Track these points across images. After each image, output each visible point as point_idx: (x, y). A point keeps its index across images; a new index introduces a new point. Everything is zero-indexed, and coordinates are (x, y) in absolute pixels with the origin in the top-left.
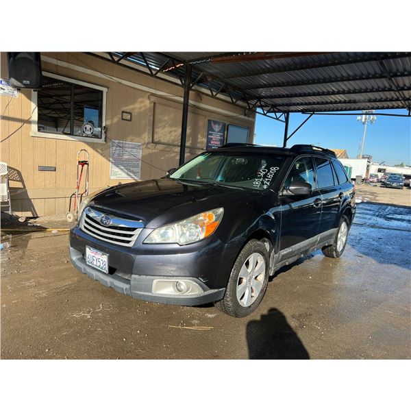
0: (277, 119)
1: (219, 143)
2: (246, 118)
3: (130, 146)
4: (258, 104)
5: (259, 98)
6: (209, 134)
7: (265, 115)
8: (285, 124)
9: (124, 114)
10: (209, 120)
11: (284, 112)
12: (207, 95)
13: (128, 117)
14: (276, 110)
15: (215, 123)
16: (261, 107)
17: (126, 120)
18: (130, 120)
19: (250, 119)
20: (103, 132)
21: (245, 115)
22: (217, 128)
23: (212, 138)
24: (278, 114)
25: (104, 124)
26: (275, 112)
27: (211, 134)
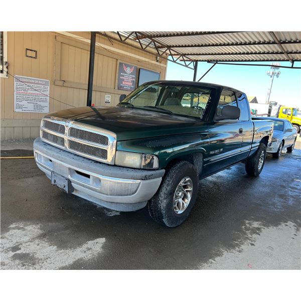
0: (186, 66)
1: (131, 84)
2: (158, 63)
3: (37, 82)
4: (168, 52)
5: (169, 47)
6: (120, 75)
7: (174, 61)
8: (194, 71)
9: (28, 51)
10: (120, 63)
11: (192, 61)
12: (115, 39)
13: (33, 54)
14: (185, 58)
15: (127, 66)
16: (171, 55)
17: (32, 57)
18: (36, 58)
19: (162, 65)
20: (5, 67)
21: (157, 61)
22: (129, 70)
23: (123, 80)
24: (187, 63)
25: (5, 60)
26: (184, 61)
27: (123, 76)
